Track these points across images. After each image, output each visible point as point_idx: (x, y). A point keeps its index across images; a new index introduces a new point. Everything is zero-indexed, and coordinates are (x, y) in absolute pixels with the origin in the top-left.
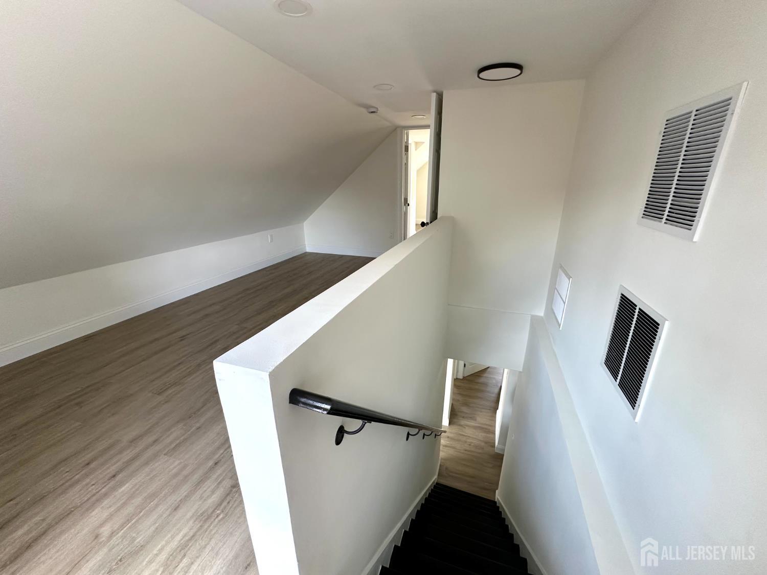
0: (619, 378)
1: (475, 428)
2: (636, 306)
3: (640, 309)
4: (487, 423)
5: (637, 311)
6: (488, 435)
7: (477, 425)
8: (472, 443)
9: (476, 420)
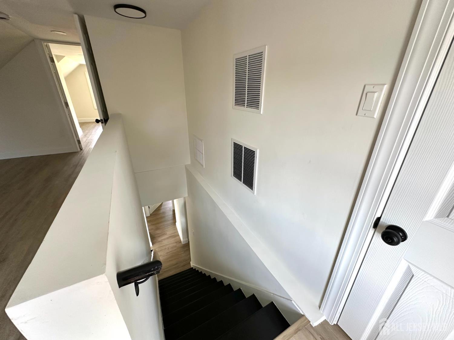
0: (242, 180)
1: (168, 238)
2: (242, 146)
3: (244, 147)
4: (173, 232)
5: (243, 148)
6: (176, 238)
7: (168, 236)
8: (169, 247)
9: (166, 234)
